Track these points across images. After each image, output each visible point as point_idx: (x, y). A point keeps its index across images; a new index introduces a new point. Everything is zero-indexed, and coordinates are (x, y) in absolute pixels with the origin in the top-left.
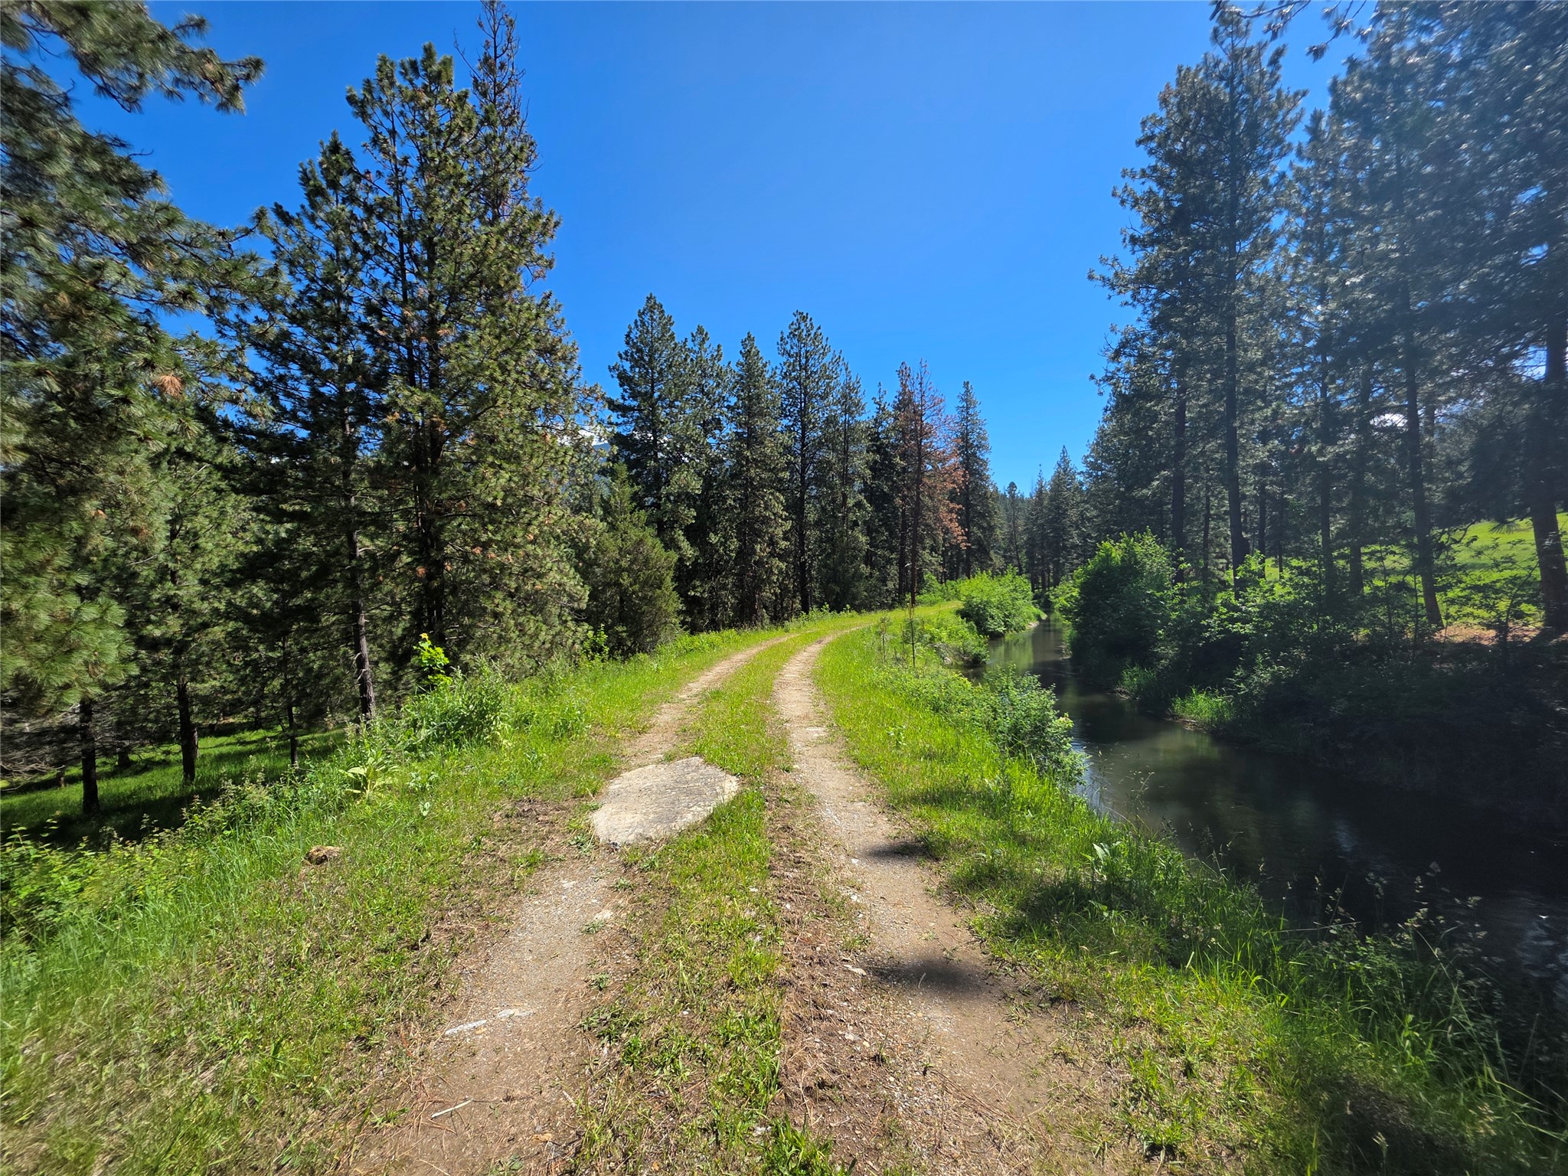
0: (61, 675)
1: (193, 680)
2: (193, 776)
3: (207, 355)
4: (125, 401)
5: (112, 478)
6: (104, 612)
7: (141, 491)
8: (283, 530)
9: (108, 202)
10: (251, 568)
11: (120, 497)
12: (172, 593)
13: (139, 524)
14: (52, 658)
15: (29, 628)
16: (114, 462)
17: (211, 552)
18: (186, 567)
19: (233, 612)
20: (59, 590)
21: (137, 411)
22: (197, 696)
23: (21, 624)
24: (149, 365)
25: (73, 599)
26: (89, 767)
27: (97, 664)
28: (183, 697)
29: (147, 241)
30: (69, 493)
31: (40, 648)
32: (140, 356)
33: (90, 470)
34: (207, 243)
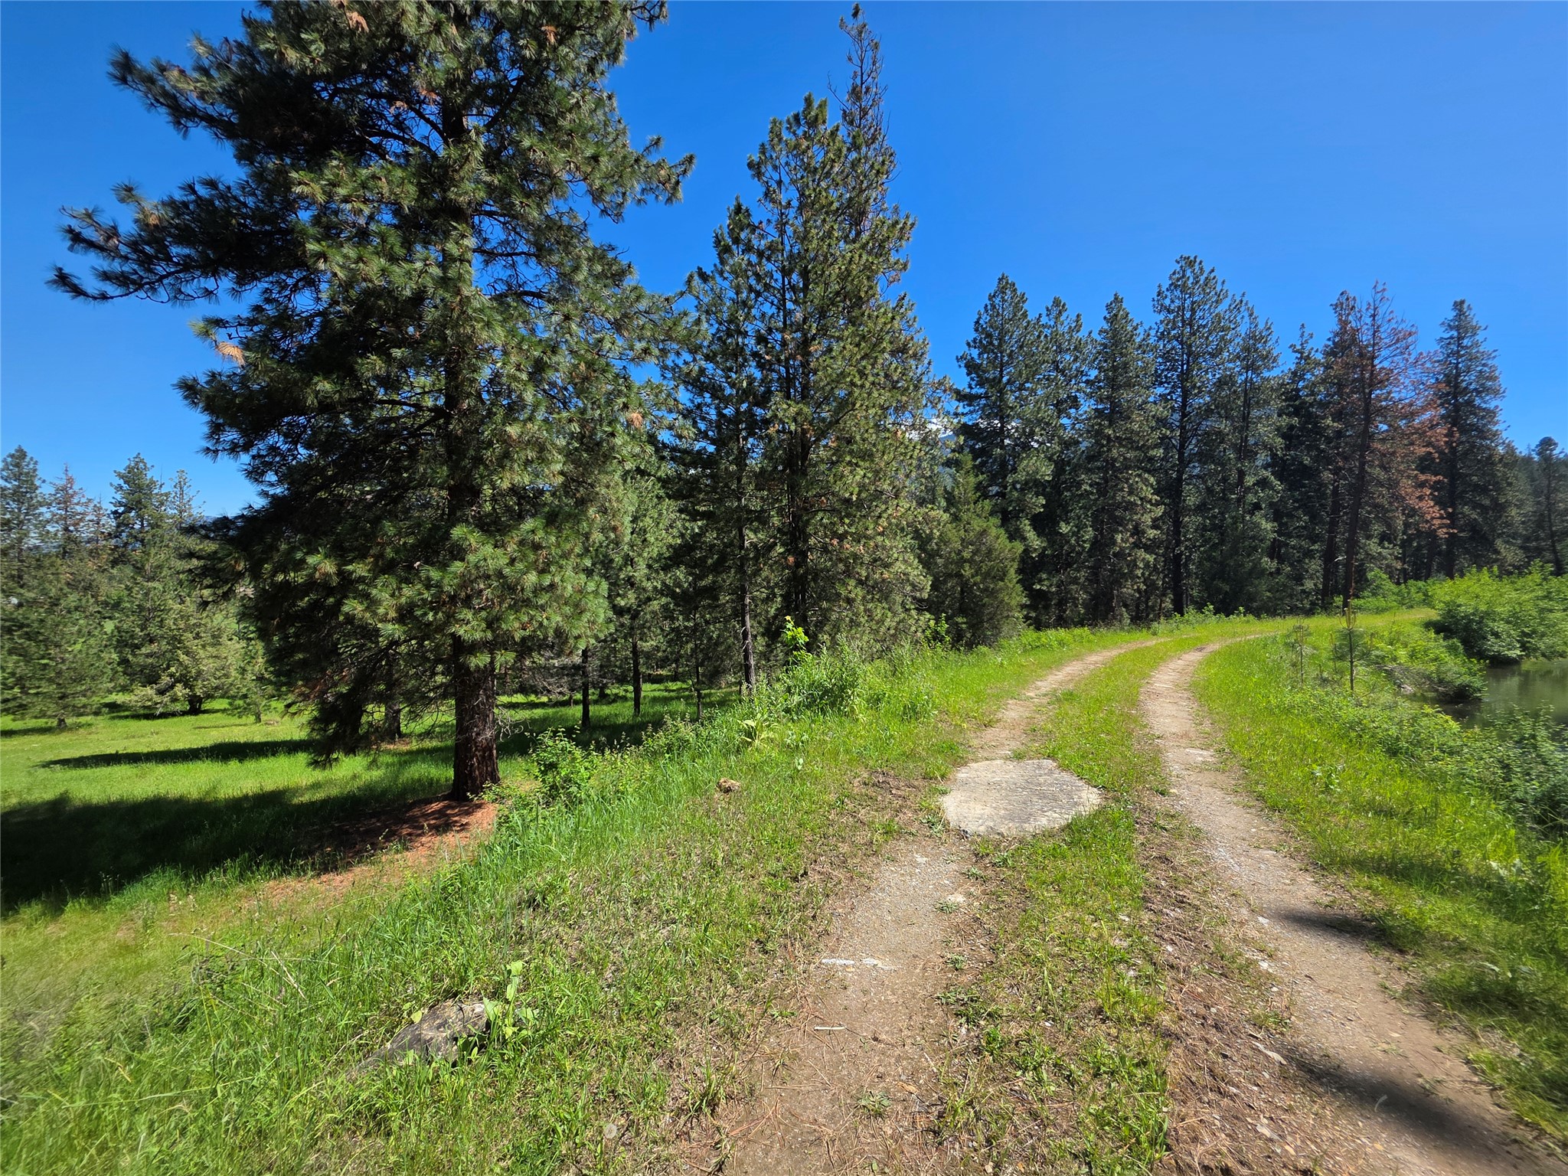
0: (577, 628)
1: (641, 639)
2: (641, 710)
3: (656, 395)
4: (613, 435)
5: (603, 491)
6: (598, 586)
7: (617, 500)
8: (697, 527)
9: (606, 292)
10: (677, 556)
11: (607, 504)
12: (631, 574)
13: (618, 524)
14: (572, 616)
15: (562, 595)
16: (604, 479)
17: (653, 544)
18: (639, 555)
19: (666, 591)
20: (577, 570)
21: (618, 441)
22: (643, 651)
23: (558, 592)
24: (626, 406)
25: (583, 576)
26: (586, 695)
27: (594, 623)
28: (635, 651)
29: (625, 315)
30: (582, 503)
31: (567, 610)
32: (621, 401)
33: (592, 486)
34: (658, 309)
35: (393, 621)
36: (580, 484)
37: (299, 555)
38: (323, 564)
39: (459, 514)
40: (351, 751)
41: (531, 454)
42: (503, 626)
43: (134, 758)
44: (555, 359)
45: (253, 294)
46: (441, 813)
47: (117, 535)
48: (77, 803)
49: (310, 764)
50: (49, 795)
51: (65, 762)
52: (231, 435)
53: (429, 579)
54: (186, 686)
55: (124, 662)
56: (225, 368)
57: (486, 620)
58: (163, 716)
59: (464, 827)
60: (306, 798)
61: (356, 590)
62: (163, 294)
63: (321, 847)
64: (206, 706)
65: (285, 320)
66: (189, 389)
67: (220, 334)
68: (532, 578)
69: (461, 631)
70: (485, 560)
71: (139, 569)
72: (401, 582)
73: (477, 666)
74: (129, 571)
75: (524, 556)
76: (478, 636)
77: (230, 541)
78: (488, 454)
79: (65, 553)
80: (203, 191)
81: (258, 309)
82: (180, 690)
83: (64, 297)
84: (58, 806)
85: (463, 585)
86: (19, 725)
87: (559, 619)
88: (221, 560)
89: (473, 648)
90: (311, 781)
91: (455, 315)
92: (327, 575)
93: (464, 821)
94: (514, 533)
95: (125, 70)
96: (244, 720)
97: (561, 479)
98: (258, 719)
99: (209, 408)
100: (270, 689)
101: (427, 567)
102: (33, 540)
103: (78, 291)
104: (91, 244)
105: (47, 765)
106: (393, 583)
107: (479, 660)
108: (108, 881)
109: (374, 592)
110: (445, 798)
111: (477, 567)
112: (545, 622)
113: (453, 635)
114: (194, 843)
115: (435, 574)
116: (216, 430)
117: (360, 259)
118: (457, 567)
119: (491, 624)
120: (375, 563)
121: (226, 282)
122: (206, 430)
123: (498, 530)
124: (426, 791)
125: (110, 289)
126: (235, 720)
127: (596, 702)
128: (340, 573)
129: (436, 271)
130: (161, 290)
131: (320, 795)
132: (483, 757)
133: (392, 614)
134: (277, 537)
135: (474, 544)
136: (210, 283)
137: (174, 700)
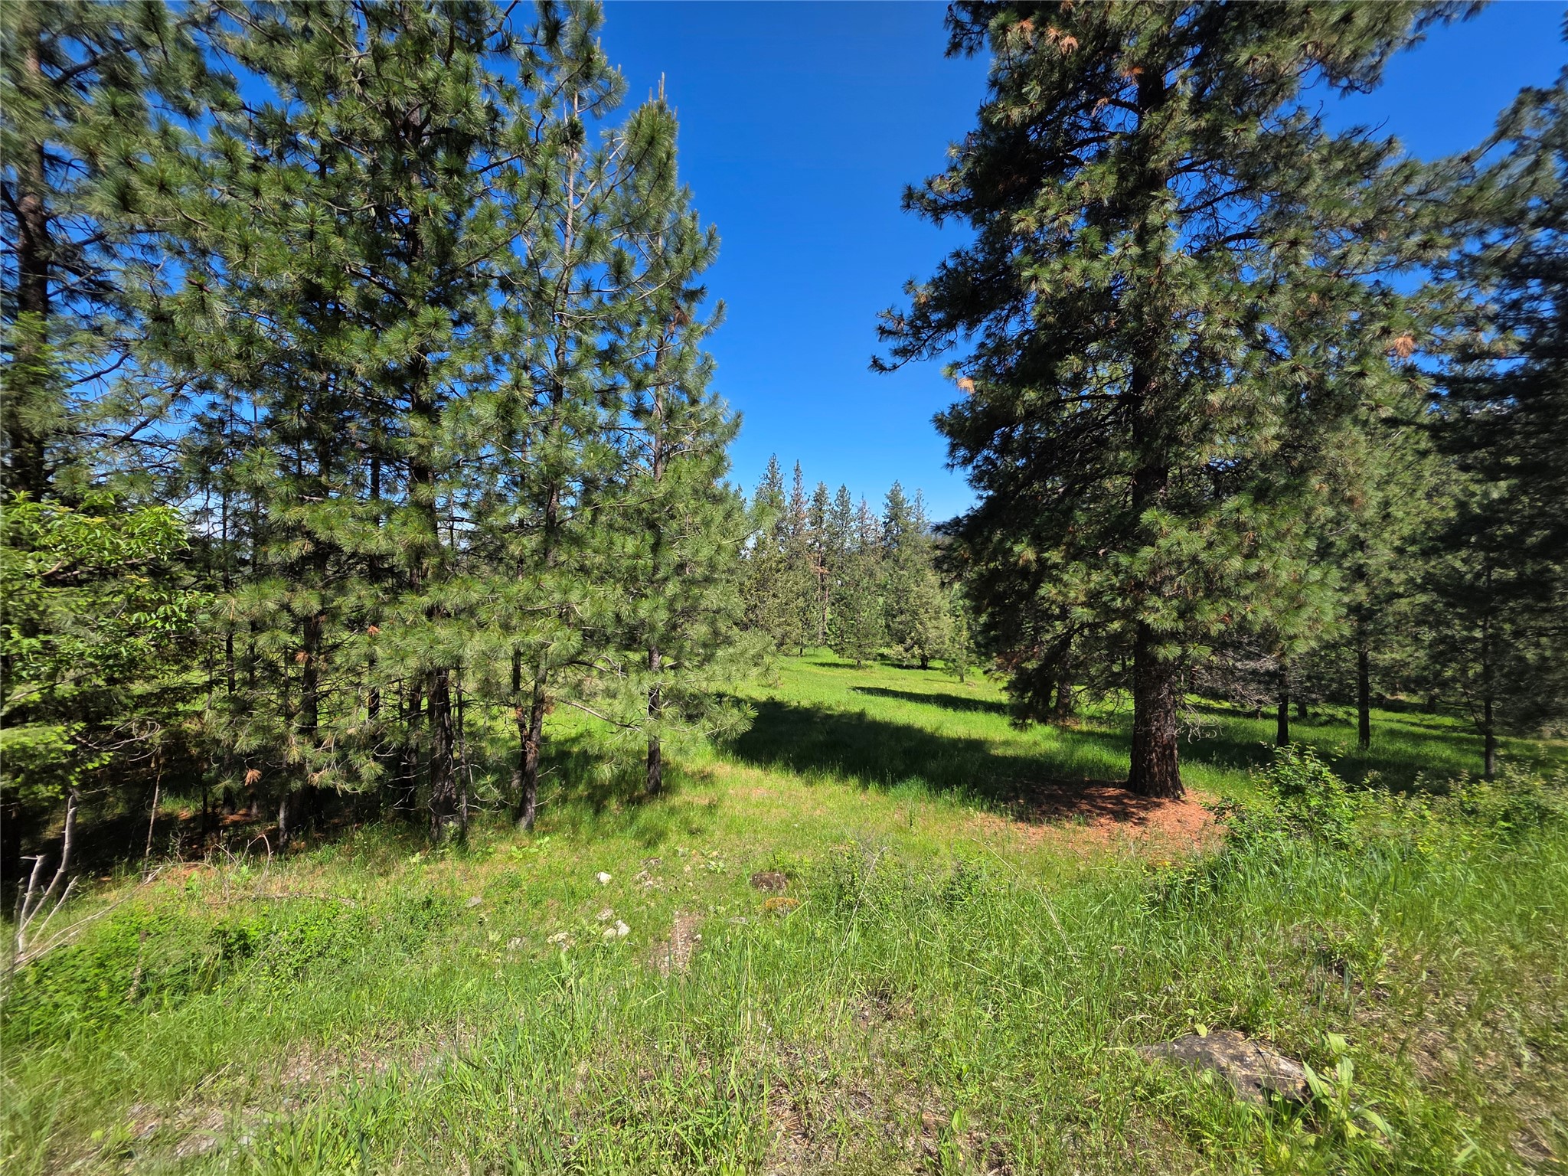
0: (1293, 626)
1: (1376, 649)
2: (1368, 745)
3: (1443, 302)
4: (1362, 374)
5: (1333, 453)
6: (1326, 574)
7: (1357, 462)
8: (1498, 490)
9: (1349, 192)
10: (1452, 537)
11: (1339, 470)
12: (1362, 562)
13: (1356, 493)
14: (1286, 611)
15: (1273, 585)
16: (1335, 438)
17: (1402, 520)
18: (1376, 536)
19: (1429, 582)
20: (1297, 555)
21: (1370, 382)
22: (1376, 666)
23: (1268, 581)
24: (1386, 332)
25: (1303, 563)
26: (1283, 709)
27: (1316, 621)
28: (1363, 663)
29: (1382, 211)
30: (1302, 471)
31: (1280, 603)
32: (1377, 326)
33: (1315, 449)
34: (1446, 179)
35: (1083, 604)
36: (1296, 449)
37: (1008, 545)
38: (1025, 552)
39: (1147, 498)
40: (1043, 720)
41: (1237, 420)
42: (1198, 617)
43: (895, 694)
44: (1274, 300)
45: (978, 335)
46: (1118, 800)
47: (884, 539)
48: (869, 718)
49: (1011, 725)
50: (857, 709)
51: (862, 689)
52: (962, 452)
53: (1117, 564)
54: (920, 647)
55: (888, 626)
56: (960, 399)
57: (1178, 609)
58: (908, 667)
59: (1142, 821)
60: (999, 752)
61: (1051, 576)
62: (925, 353)
63: (1017, 798)
64: (931, 664)
65: (1001, 348)
66: (940, 422)
67: (958, 374)
68: (1236, 563)
69: (1150, 619)
70: (1179, 544)
71: (896, 561)
72: (1090, 568)
73: (1166, 659)
74: (891, 563)
75: (1226, 538)
76: (1168, 625)
77: (961, 535)
78: (1183, 430)
79: (862, 552)
80: (950, 264)
81: (982, 345)
82: (916, 650)
83: (876, 374)
84: (861, 715)
85: (1153, 572)
86: (840, 661)
87: (1268, 613)
88: (955, 550)
89: (1160, 638)
90: (1003, 738)
91: (1154, 288)
92: (1028, 561)
93: (1142, 814)
94: (1212, 513)
95: (910, 197)
96: (953, 679)
97: (1275, 445)
98: (962, 680)
99: (950, 434)
100: (974, 657)
101: (1115, 553)
102: (847, 545)
103: (882, 368)
104: (890, 333)
105: (855, 689)
106: (1083, 567)
107: (1170, 652)
108: (889, 778)
109: (1066, 577)
110: (1121, 786)
111: (1169, 552)
112: (1250, 616)
113: (1141, 622)
114: (932, 766)
115: (1124, 560)
116: (954, 448)
117: (1065, 268)
118: (1147, 552)
119: (1185, 612)
120: (1067, 551)
121: (961, 330)
122: (947, 449)
123: (1192, 512)
124: (1103, 776)
125: (898, 360)
126: (947, 678)
127: (1295, 720)
128: (1039, 560)
129: (1134, 251)
130: (924, 351)
131: (1010, 752)
132: (1163, 754)
133: (1082, 598)
134: (992, 532)
135: (1165, 528)
136: (951, 336)
137: (913, 657)
